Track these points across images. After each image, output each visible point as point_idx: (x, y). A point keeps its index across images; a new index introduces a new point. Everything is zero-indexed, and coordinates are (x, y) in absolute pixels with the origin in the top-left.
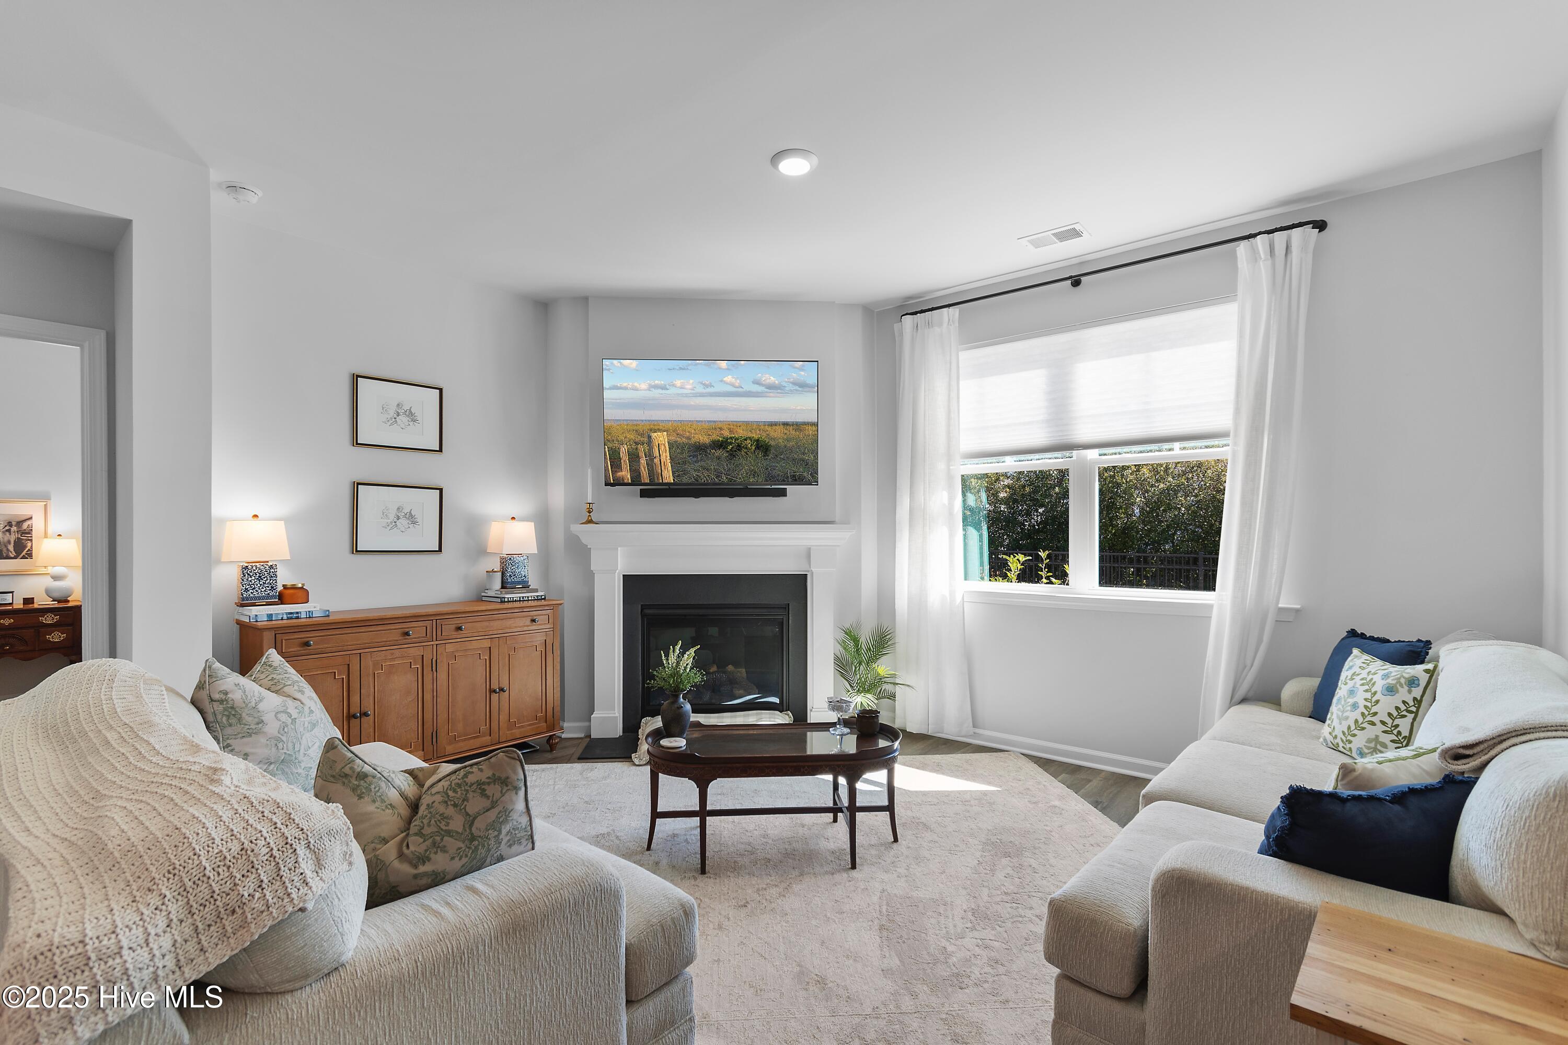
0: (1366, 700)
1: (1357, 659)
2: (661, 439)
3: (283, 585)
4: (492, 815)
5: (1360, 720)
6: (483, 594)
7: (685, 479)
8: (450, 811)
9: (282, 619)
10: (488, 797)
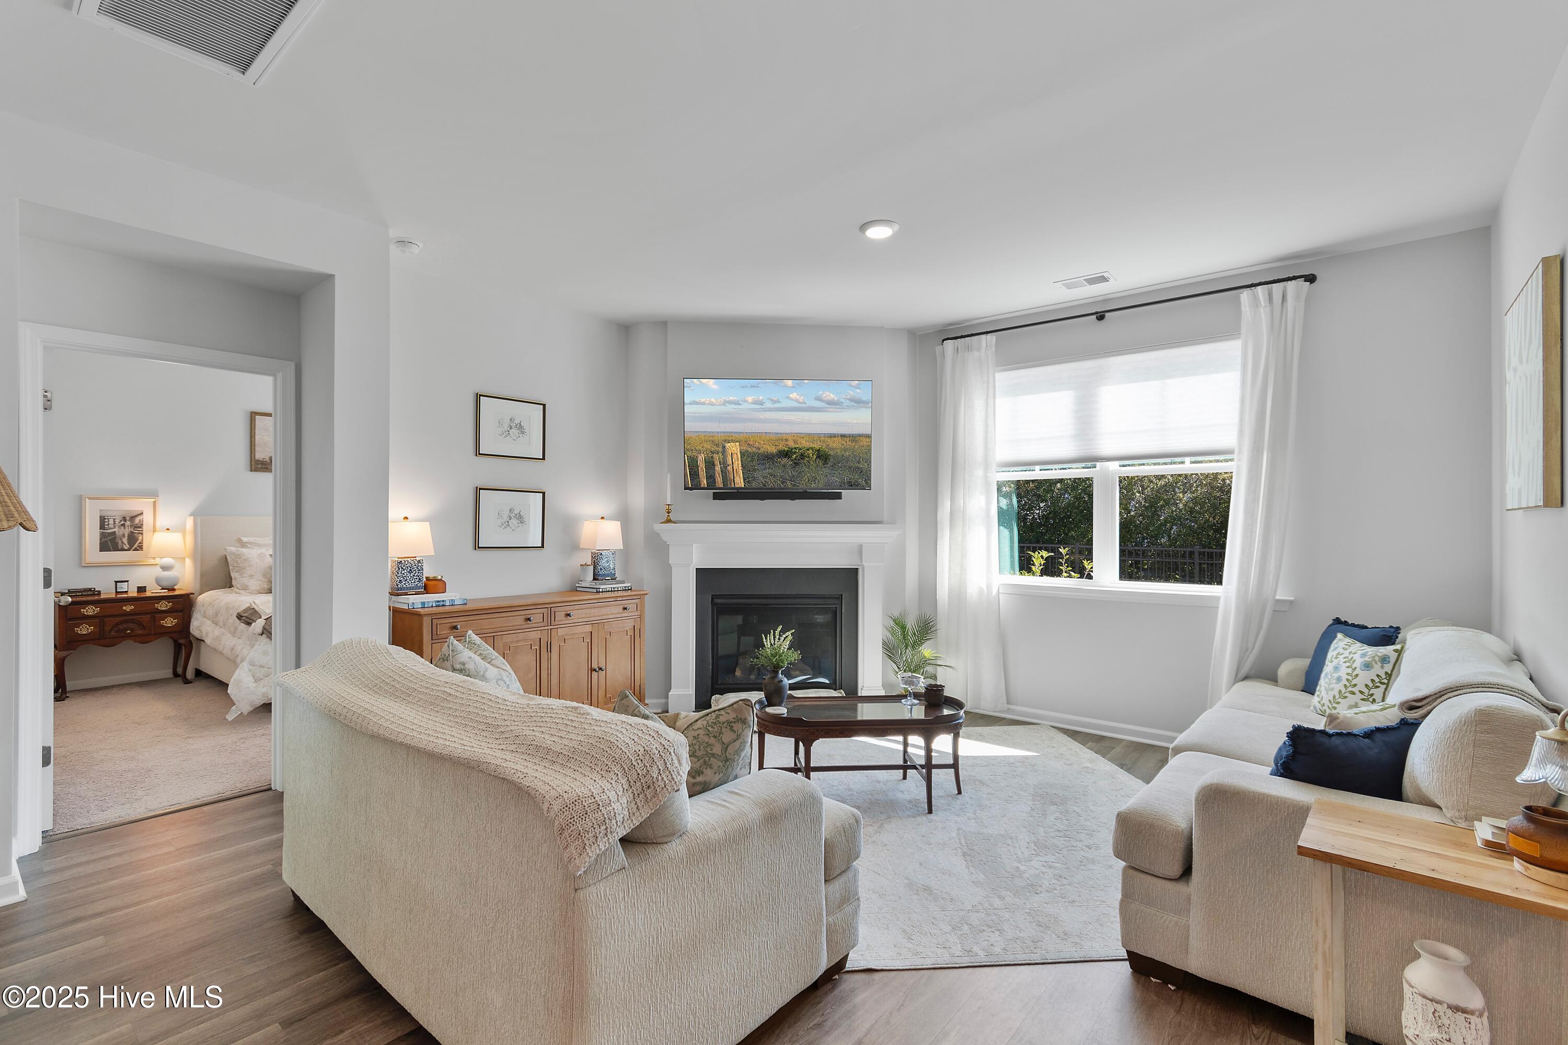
0: (1348, 674)
1: (1341, 642)
2: (734, 448)
3: (426, 578)
4: (737, 743)
5: (1343, 690)
6: (577, 585)
7: (754, 485)
8: (712, 741)
9: (432, 607)
10: (735, 732)
